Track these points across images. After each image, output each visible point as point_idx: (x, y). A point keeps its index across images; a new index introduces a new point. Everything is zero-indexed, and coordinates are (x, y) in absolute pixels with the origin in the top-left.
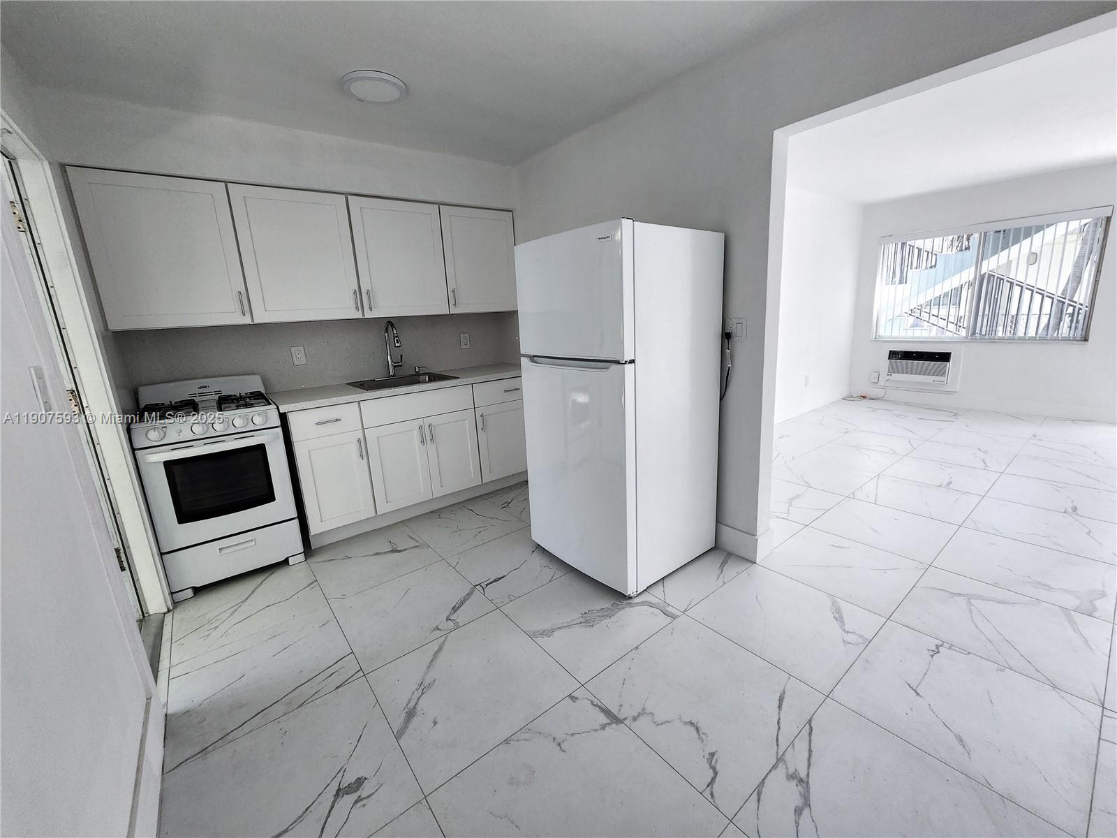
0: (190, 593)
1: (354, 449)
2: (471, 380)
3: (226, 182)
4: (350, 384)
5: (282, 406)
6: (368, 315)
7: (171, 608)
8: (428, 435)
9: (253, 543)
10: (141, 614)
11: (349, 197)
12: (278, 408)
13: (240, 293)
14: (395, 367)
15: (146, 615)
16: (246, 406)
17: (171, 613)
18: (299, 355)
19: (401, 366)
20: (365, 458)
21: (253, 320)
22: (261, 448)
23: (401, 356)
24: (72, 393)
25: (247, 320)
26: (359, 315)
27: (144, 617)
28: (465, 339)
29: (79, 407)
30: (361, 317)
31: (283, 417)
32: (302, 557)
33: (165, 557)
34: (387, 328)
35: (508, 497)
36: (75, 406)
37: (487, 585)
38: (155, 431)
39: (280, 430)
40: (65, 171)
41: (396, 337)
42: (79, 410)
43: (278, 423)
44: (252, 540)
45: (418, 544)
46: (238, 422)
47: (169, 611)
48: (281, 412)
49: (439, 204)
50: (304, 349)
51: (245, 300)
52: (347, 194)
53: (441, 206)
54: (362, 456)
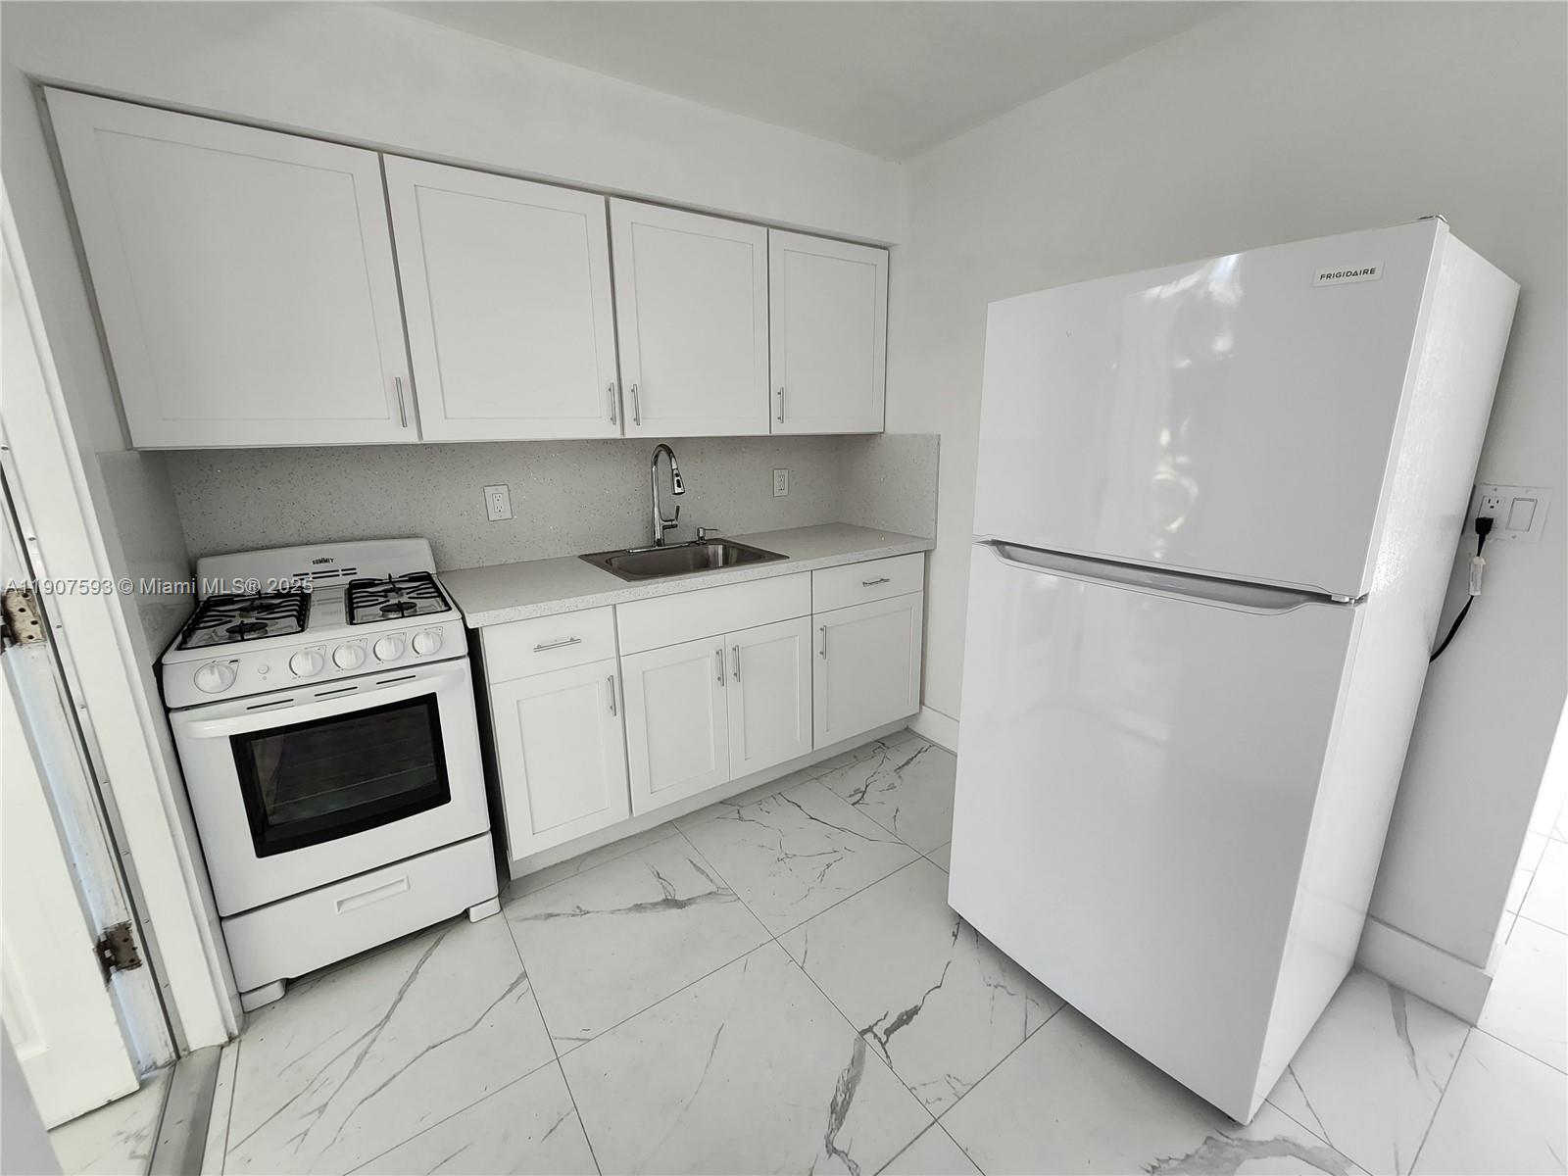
0: (276, 991)
1: (600, 696)
2: (811, 564)
3: (381, 152)
4: (586, 557)
5: (473, 615)
6: (632, 433)
7: (236, 1032)
8: (731, 666)
9: (404, 886)
10: (172, 1049)
11: (612, 200)
12: (463, 618)
13: (398, 381)
14: (665, 528)
15: (182, 1053)
16: (403, 610)
17: (234, 1046)
18: (498, 503)
19: (673, 527)
20: (619, 713)
21: (421, 436)
22: (430, 701)
23: (678, 508)
24: (25, 596)
25: (409, 436)
26: (614, 433)
27: (179, 1057)
28: (781, 480)
29: (41, 627)
30: (618, 436)
31: (473, 637)
32: (495, 905)
33: (227, 925)
34: (657, 456)
35: (857, 778)
36: (34, 623)
37: (889, 1032)
38: (212, 673)
39: (466, 663)
40: (44, 100)
41: (677, 475)
42: (42, 632)
43: (463, 649)
44: (402, 881)
45: (714, 889)
46: (386, 650)
47: (231, 1039)
48: (470, 627)
49: (770, 226)
50: (509, 490)
51: (407, 395)
52: (608, 194)
53: (771, 230)
54: (613, 708)
